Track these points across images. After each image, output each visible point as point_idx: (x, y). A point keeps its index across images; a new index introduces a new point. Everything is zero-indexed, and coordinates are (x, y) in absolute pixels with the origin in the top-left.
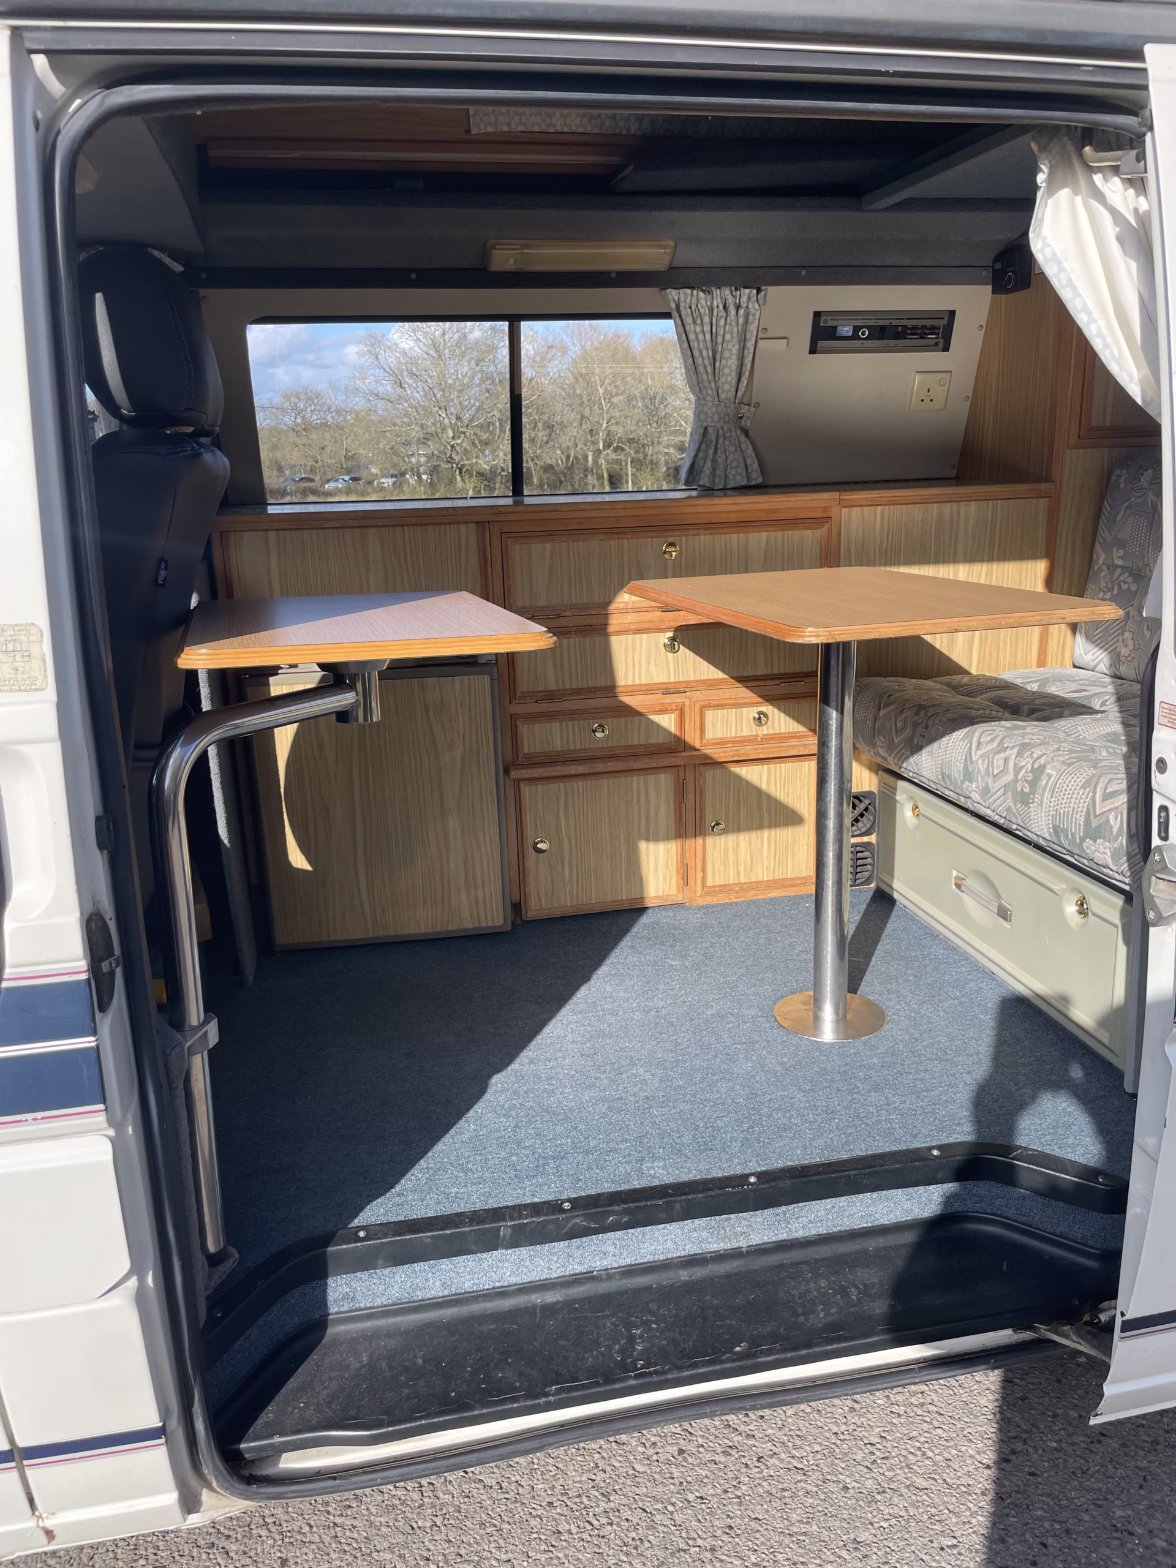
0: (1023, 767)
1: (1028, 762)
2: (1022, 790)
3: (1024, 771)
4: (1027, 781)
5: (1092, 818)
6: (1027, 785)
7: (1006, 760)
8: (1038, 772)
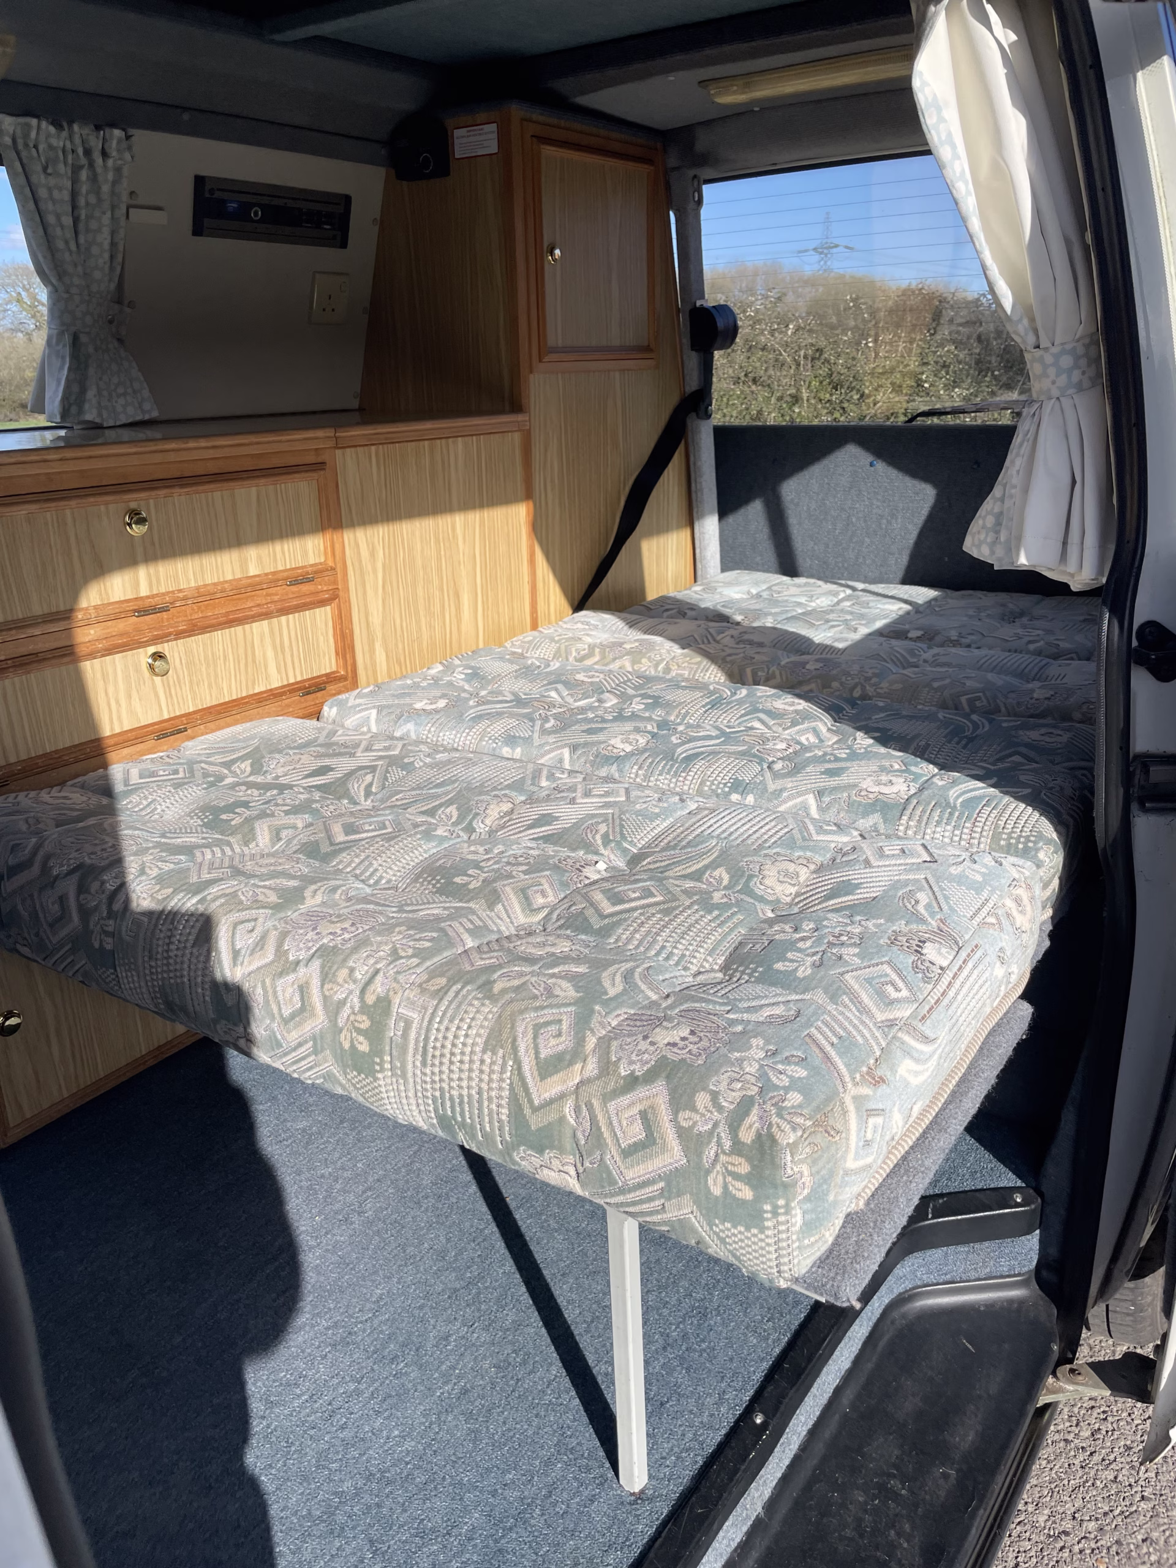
0: (343, 1003)
1: (351, 992)
2: (353, 1046)
3: (346, 1012)
4: (359, 1031)
5: (527, 1111)
6: (361, 1039)
7: (303, 990)
8: (380, 1010)
